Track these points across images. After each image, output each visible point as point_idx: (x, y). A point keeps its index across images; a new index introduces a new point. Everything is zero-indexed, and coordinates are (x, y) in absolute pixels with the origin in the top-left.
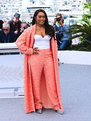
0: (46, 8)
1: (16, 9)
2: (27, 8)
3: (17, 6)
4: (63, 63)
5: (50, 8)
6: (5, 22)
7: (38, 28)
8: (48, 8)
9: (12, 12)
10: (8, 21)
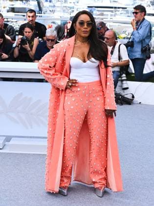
0: (119, 8)
1: (69, 7)
2: (88, 7)
3: (71, 3)
4: (140, 103)
5: (126, 8)
6: (50, 27)
7: (79, 43)
8: (123, 8)
9: (62, 11)
10: (54, 26)
